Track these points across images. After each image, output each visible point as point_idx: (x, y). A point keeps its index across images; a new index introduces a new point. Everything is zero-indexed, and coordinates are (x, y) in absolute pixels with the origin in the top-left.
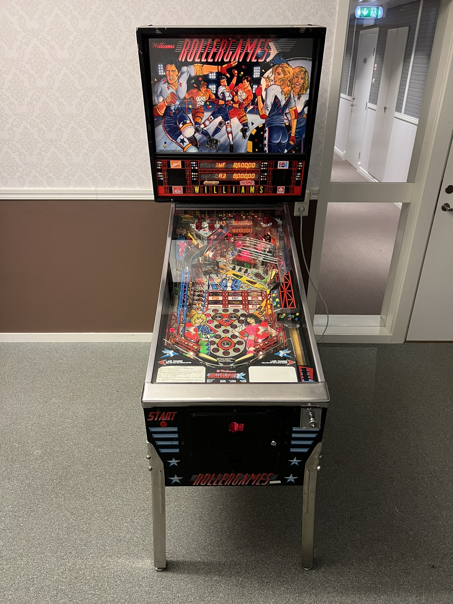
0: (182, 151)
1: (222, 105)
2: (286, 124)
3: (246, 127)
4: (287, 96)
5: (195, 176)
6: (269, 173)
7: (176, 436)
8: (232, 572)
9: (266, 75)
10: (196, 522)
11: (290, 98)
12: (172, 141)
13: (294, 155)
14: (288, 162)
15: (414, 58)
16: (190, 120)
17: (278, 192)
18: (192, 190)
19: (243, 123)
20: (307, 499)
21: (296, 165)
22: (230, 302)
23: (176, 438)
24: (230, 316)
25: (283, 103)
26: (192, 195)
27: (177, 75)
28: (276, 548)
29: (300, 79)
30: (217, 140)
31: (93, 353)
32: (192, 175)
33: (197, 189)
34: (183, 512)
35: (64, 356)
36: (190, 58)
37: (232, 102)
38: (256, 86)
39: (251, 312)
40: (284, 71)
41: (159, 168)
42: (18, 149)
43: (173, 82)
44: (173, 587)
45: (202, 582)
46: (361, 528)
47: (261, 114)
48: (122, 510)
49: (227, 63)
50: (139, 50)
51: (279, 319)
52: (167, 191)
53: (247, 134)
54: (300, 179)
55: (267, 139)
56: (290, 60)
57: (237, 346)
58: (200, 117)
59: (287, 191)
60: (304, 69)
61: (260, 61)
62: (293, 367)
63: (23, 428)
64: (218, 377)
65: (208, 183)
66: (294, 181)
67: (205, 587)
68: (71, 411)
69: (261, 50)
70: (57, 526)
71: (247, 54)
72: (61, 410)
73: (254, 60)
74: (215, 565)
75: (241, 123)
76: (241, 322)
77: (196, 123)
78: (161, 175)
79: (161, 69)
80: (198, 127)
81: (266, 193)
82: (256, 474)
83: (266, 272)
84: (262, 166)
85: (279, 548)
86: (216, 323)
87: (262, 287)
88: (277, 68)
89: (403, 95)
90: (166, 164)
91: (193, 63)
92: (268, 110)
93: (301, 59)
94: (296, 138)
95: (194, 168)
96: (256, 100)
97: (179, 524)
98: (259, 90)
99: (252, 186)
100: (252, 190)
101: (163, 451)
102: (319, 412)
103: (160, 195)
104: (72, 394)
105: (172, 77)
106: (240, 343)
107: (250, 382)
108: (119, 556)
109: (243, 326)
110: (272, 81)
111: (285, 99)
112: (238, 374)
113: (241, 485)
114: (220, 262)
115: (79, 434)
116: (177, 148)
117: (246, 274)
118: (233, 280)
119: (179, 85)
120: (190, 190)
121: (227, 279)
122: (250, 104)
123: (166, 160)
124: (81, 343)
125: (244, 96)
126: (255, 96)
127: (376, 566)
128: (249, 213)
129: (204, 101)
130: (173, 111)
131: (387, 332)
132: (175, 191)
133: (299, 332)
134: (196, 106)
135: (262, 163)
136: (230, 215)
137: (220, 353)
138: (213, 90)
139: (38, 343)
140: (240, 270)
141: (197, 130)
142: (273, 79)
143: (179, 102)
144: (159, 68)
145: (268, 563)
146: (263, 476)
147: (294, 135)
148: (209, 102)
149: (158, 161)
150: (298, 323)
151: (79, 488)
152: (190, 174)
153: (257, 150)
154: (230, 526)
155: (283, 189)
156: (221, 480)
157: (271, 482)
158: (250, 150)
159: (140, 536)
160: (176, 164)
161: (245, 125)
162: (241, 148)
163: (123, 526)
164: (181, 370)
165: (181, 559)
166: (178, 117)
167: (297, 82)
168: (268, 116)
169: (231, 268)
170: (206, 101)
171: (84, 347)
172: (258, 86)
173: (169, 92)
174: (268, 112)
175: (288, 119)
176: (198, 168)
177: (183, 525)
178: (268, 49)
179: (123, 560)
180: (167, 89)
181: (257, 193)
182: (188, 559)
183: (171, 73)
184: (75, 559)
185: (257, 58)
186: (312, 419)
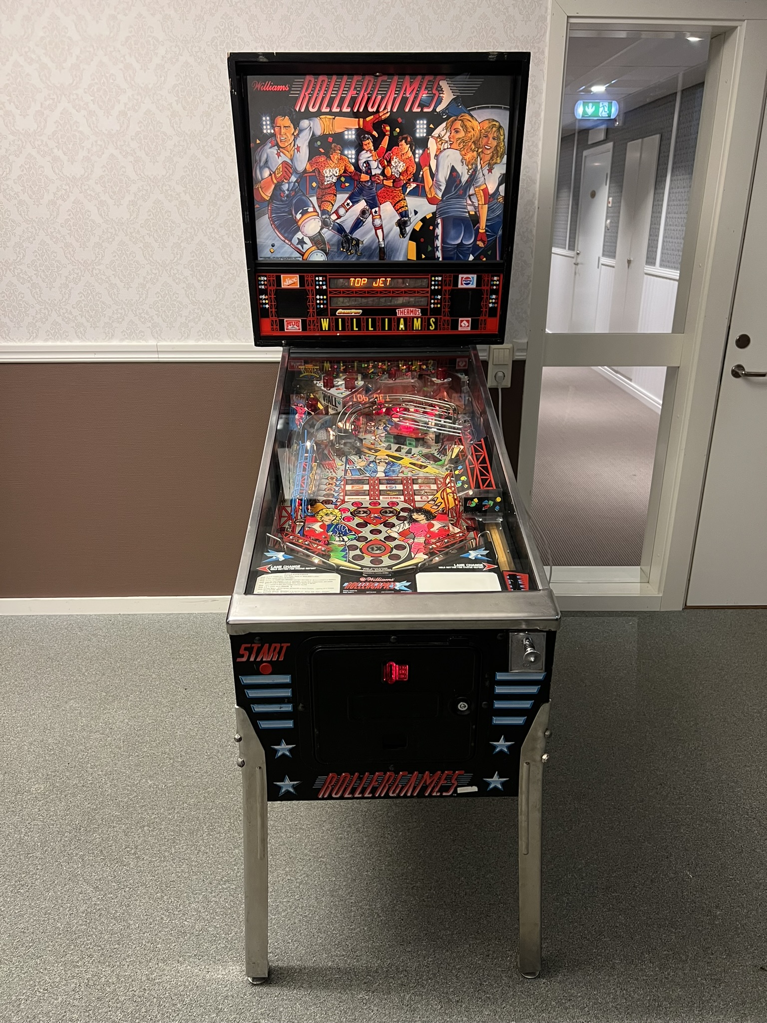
0: (301, 259)
1: (365, 182)
2: (471, 213)
3: (406, 217)
4: (470, 167)
5: (322, 302)
6: (444, 295)
7: (287, 693)
8: (391, 984)
9: (436, 133)
10: (323, 899)
11: (475, 171)
12: (284, 242)
13: (484, 264)
14: (475, 276)
15: (671, 180)
16: (314, 207)
17: (460, 329)
18: (317, 326)
19: (400, 211)
20: (526, 823)
21: (488, 280)
22: (381, 492)
23: (287, 698)
24: (383, 511)
25: (465, 178)
26: (318, 334)
27: (293, 134)
28: (471, 942)
29: (491, 139)
30: (359, 240)
31: (144, 630)
32: (317, 299)
33: (325, 324)
34: (301, 883)
35: (93, 635)
36: (313, 106)
37: (381, 177)
38: (421, 151)
39: (418, 505)
40: (464, 127)
41: (263, 287)
42: (29, 277)
43: (287, 144)
44: (281, 1012)
45: (336, 1003)
46: (627, 905)
47: (429, 196)
48: (189, 882)
49: (373, 113)
50: (232, 89)
51: (467, 509)
52: (275, 327)
53: (407, 229)
54: (496, 305)
55: (440, 238)
56: (474, 109)
57: (395, 552)
58: (329, 202)
59: (474, 325)
60: (497, 124)
61: (425, 110)
62: (493, 573)
63: (14, 749)
64: (363, 588)
65: (344, 313)
66: (486, 308)
67: (341, 1012)
68: (101, 720)
69: (428, 93)
70: (68, 909)
71: (404, 100)
72: (84, 719)
73: (416, 110)
74: (359, 973)
75: (397, 211)
76: (402, 519)
77: (324, 212)
78: (265, 299)
79: (266, 125)
80: (326, 218)
81: (440, 330)
82: (433, 772)
83: (443, 452)
84: (433, 283)
85: (478, 942)
86: (357, 520)
87: (437, 471)
88: (453, 122)
89: (656, 238)
90: (274, 280)
91: (319, 114)
92: (440, 190)
93: (492, 107)
94: (488, 236)
95: (321, 287)
96: (421, 173)
97: (293, 903)
98: (426, 157)
99: (417, 318)
100: (417, 324)
101: (264, 725)
102: (541, 640)
103: (263, 334)
104: (104, 694)
105: (285, 136)
106: (400, 547)
107: (418, 591)
108: (181, 959)
109: (404, 525)
110: (447, 142)
111: (468, 172)
112: (397, 584)
113: (405, 796)
114: (365, 439)
115: (114, 756)
116: (291, 254)
117: (410, 455)
118: (386, 463)
119: (296, 150)
120: (315, 326)
121: (377, 461)
122: (412, 180)
123: (275, 274)
124: (124, 615)
125: (401, 167)
126: (419, 167)
127: (657, 969)
128: (412, 361)
129: (336, 175)
130: (286, 192)
131: (653, 591)
132: (289, 327)
133: (503, 528)
134: (323, 184)
135: (433, 279)
136: (380, 364)
137: (367, 561)
138: (351, 158)
139: (49, 616)
140: (399, 450)
141: (325, 224)
142: (447, 139)
143: (296, 177)
144: (264, 123)
145: (458, 967)
146: (444, 776)
147: (484, 231)
148: (344, 176)
149: (260, 276)
150: (499, 516)
151: (111, 846)
152: (313, 298)
153: (423, 256)
154: (387, 905)
155: (469, 323)
156: (369, 786)
157: (460, 790)
158: (413, 256)
159: (221, 924)
160: (290, 282)
161: (404, 214)
162: (398, 253)
163: (189, 908)
164: (296, 578)
165: (295, 963)
166: (294, 202)
167: (487, 144)
168: (441, 200)
169: (384, 447)
170: (340, 176)
171: (129, 622)
172: (424, 151)
173: (280, 160)
174: (441, 193)
175: (473, 205)
176: (327, 287)
177: (300, 906)
178: (439, 91)
179: (189, 967)
180: (277, 156)
181: (424, 330)
182: (310, 964)
183: (283, 130)
184: (98, 967)
185: (421, 105)
186: (529, 649)
